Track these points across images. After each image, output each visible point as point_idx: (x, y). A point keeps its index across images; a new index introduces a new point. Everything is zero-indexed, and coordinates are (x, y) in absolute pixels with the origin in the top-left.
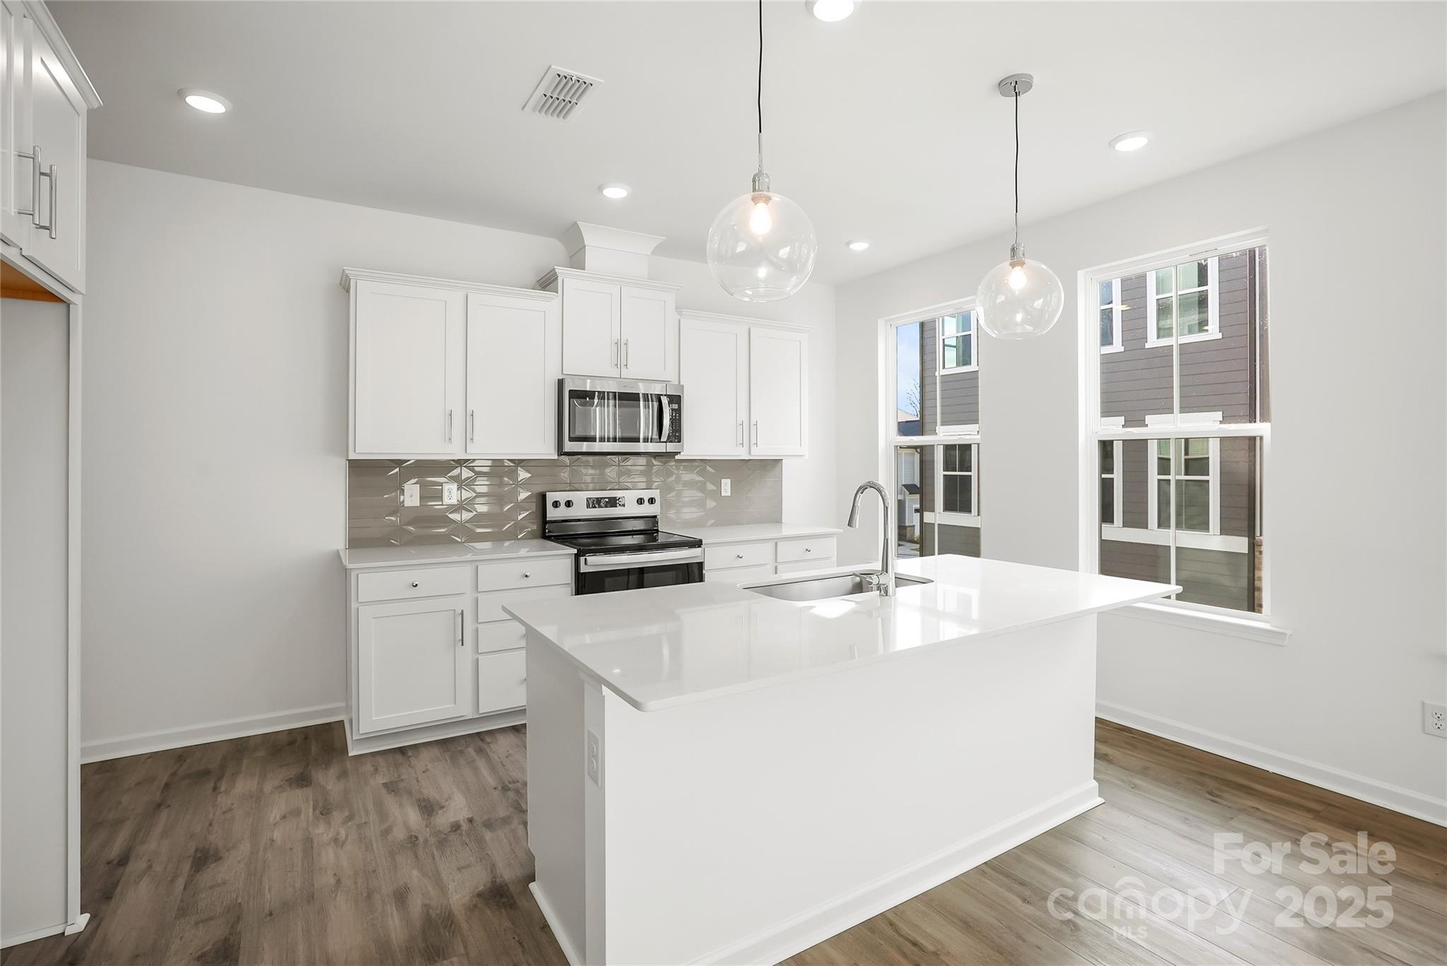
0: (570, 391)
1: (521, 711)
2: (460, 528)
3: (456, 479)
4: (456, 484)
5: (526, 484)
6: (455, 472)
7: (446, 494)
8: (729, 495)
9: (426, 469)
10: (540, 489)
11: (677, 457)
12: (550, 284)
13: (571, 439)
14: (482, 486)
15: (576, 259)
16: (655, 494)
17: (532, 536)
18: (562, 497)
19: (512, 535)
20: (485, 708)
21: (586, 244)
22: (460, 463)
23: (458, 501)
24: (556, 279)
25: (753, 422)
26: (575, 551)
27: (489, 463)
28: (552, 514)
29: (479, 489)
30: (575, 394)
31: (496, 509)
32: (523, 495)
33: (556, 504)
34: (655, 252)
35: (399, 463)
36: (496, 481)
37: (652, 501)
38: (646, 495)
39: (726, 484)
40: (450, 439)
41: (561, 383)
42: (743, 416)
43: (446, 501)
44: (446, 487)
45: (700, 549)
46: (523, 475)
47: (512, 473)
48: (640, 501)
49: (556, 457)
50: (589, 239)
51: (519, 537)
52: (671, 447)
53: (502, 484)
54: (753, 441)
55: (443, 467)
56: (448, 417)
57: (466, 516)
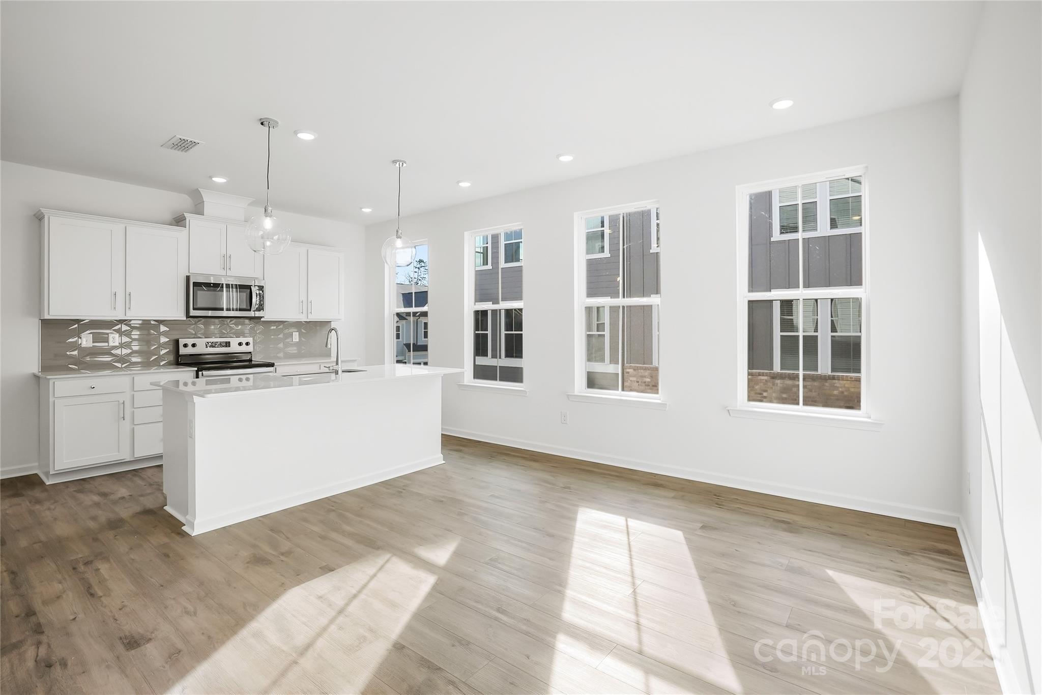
0: (194, 283)
1: (160, 457)
2: (122, 359)
3: (119, 331)
4: (118, 334)
5: (165, 334)
6: (116, 328)
7: (111, 339)
8: (298, 341)
9: (99, 326)
10: (176, 337)
11: (262, 319)
12: (181, 221)
13: (194, 309)
14: (136, 334)
15: (198, 209)
16: (250, 340)
17: (169, 364)
18: (190, 342)
19: (156, 363)
20: (139, 454)
21: (204, 200)
22: (121, 322)
23: (119, 344)
24: (185, 219)
25: (309, 301)
26: (196, 369)
27: (140, 322)
28: (183, 351)
29: (133, 337)
30: (195, 284)
31: (145, 348)
32: (163, 340)
33: (185, 346)
34: (249, 205)
35: (77, 321)
36: (145, 332)
37: (247, 344)
38: (244, 340)
39: (296, 335)
40: (115, 308)
41: (188, 278)
42: (304, 298)
43: (111, 344)
44: (111, 336)
45: (273, 368)
46: (163, 328)
47: (156, 328)
48: (240, 344)
49: (185, 319)
50: (206, 198)
51: (161, 364)
52: (258, 314)
53: (150, 334)
54: (309, 311)
55: (109, 324)
56: (113, 297)
57: (126, 351)
